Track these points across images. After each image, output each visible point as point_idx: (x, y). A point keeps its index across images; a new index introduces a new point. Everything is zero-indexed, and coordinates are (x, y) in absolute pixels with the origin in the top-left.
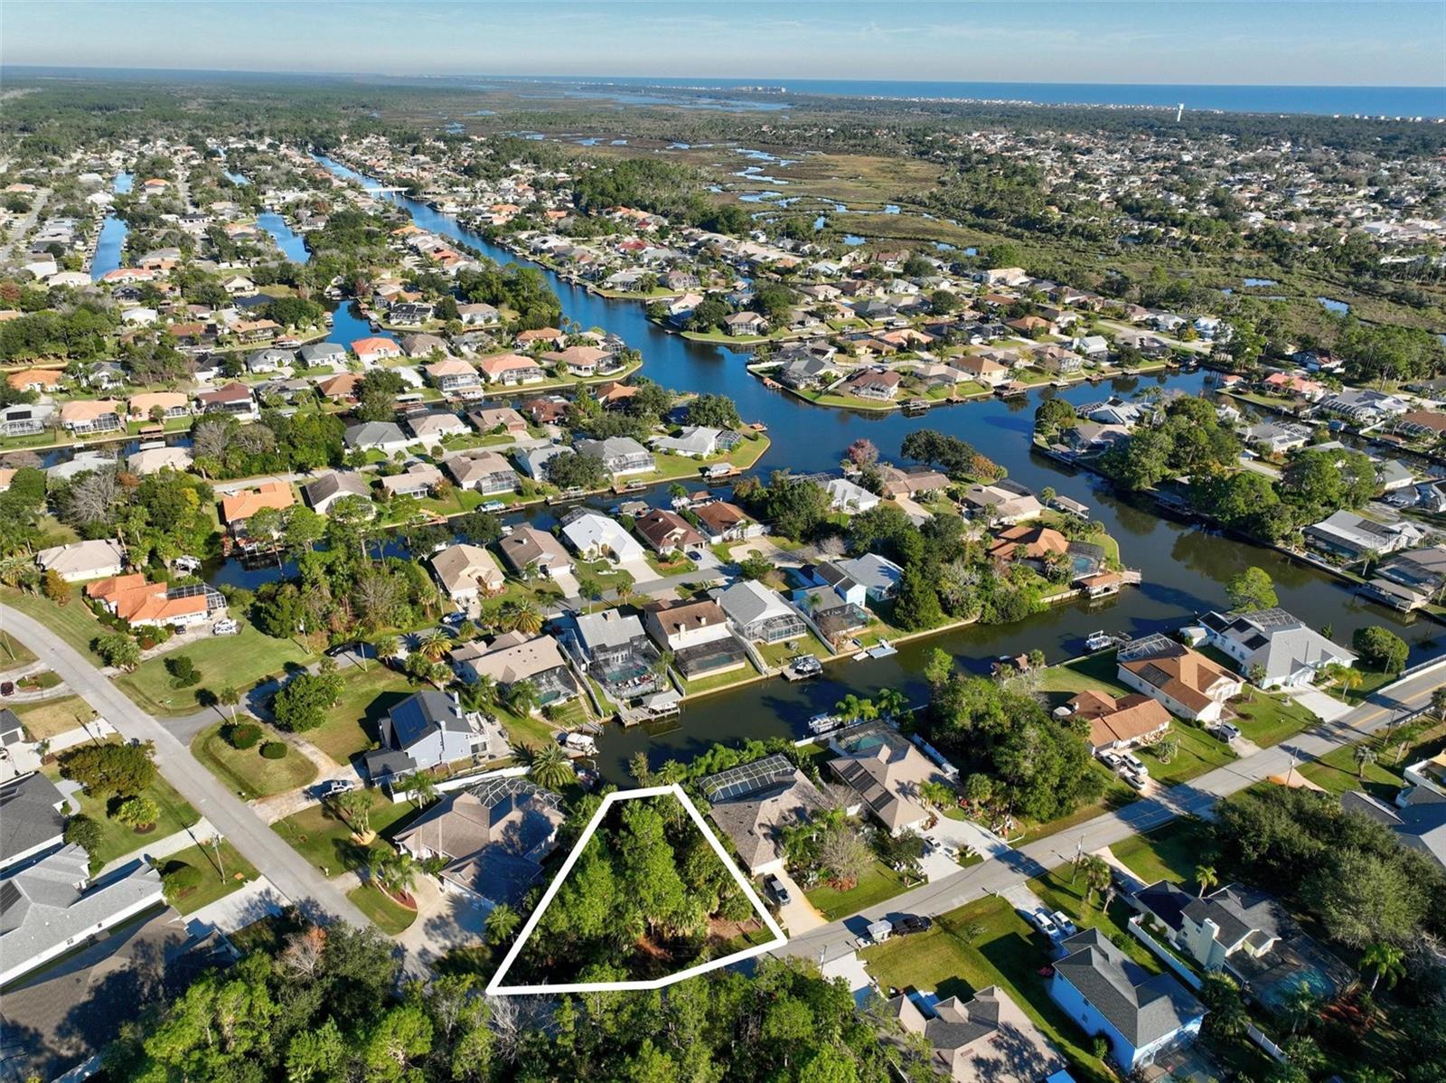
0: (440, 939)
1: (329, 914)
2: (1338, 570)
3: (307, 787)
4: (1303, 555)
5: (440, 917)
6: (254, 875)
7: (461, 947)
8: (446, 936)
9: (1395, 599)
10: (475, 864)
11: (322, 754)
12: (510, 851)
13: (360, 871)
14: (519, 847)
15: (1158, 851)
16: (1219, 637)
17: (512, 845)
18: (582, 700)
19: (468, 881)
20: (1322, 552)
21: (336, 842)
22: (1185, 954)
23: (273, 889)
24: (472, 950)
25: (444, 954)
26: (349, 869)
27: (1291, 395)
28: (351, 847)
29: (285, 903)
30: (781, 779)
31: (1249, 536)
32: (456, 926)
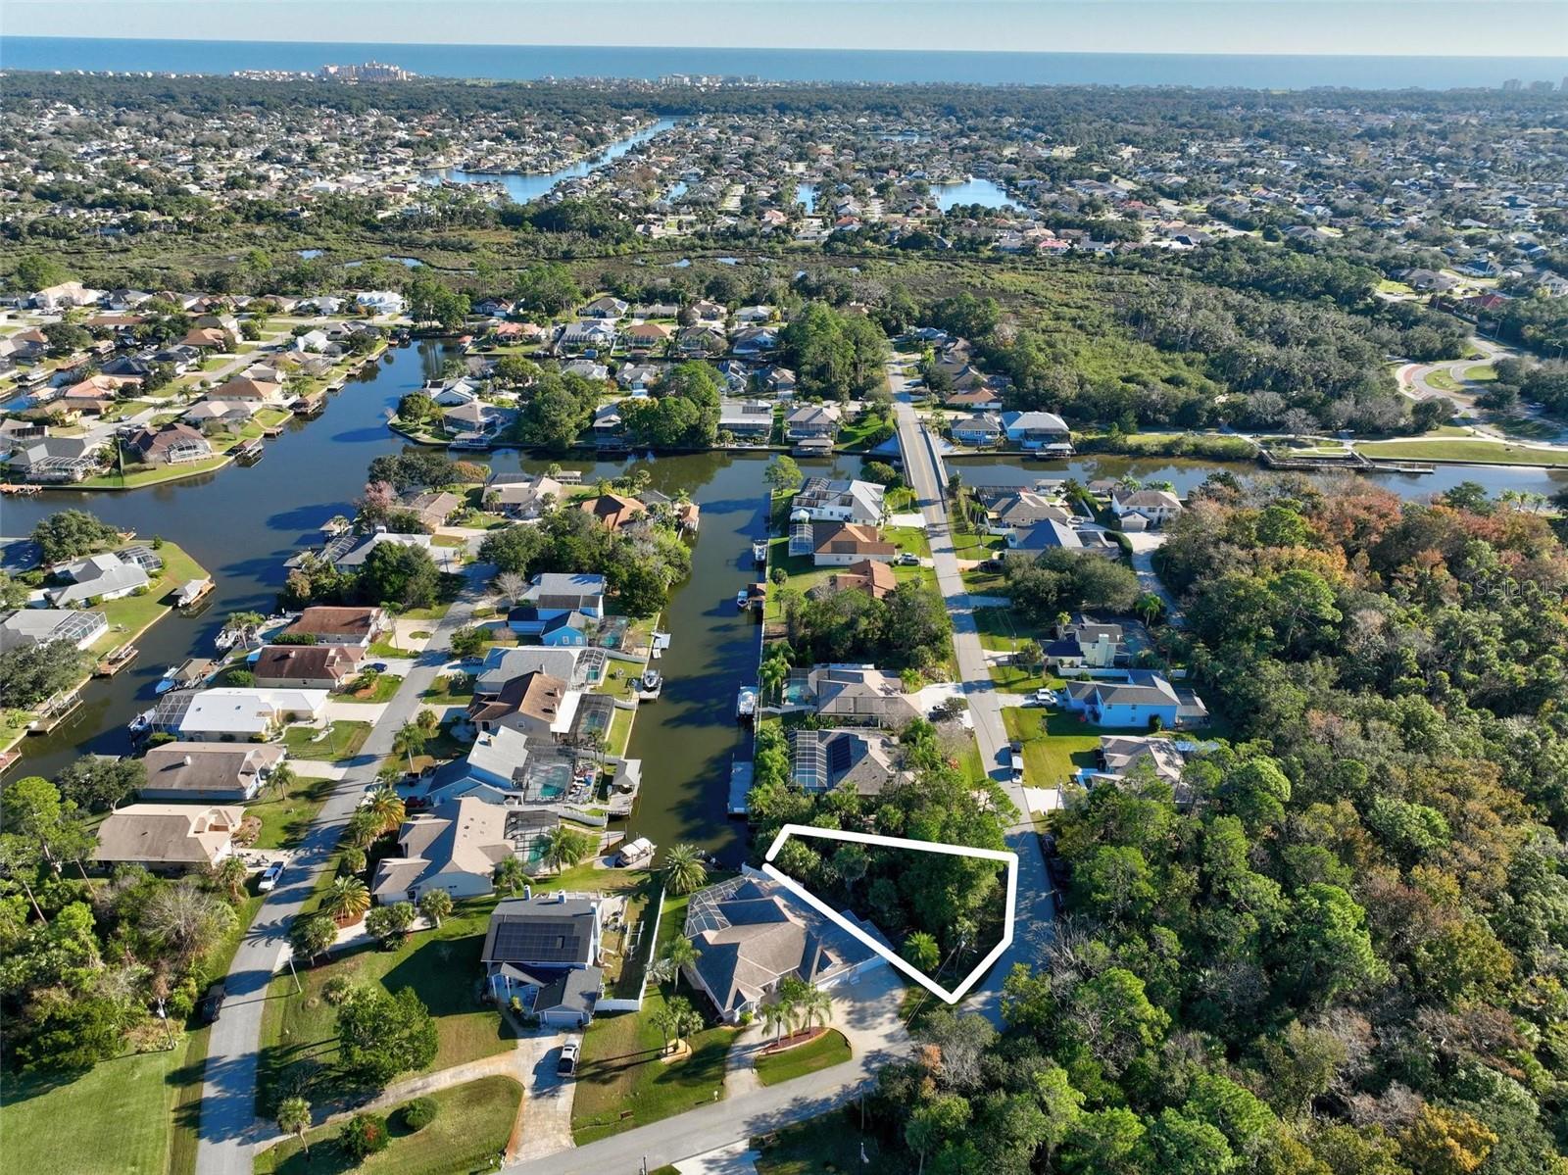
0: (880, 1020)
1: (786, 1106)
2: (765, 447)
3: (527, 1093)
4: (735, 446)
5: (849, 1013)
7: (901, 1006)
8: (880, 1015)
9: (816, 449)
11: (463, 1067)
13: (730, 1066)
16: (815, 510)
18: (567, 826)
20: (745, 439)
21: (663, 1079)
22: (1092, 666)
23: (709, 1156)
25: (901, 1022)
26: (723, 1076)
27: (534, 340)
28: (684, 1067)
29: (742, 1146)
31: (690, 446)
32: (868, 1004)
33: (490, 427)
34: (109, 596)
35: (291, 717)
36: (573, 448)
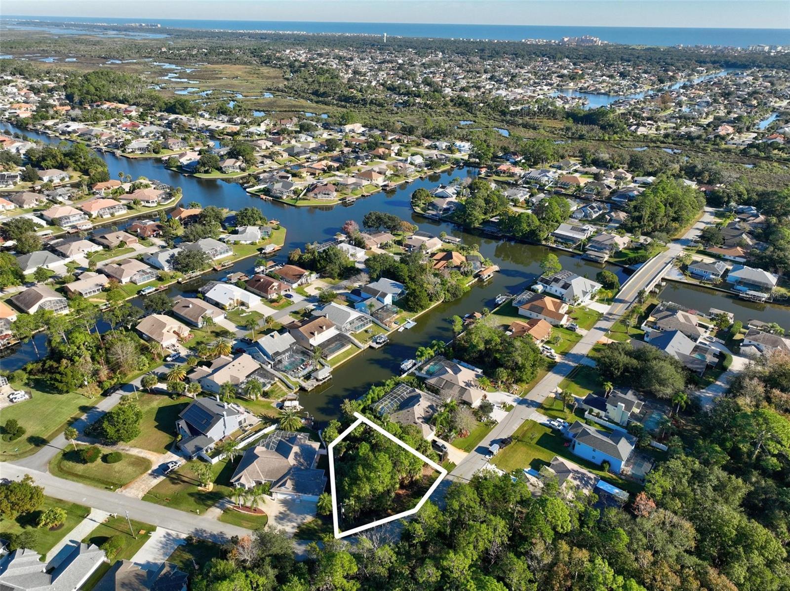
0: (289, 524)
1: (215, 533)
2: (571, 250)
3: (150, 472)
4: (554, 246)
5: (281, 513)
6: (153, 529)
7: (303, 524)
8: (291, 521)
9: (597, 258)
10: (290, 479)
11: (144, 451)
12: (302, 468)
13: (217, 505)
14: (305, 464)
15: (577, 383)
16: (548, 287)
17: (302, 465)
18: (278, 383)
19: (291, 489)
20: (562, 243)
21: (191, 495)
22: (611, 421)
23: (170, 532)
24: (310, 523)
25: (296, 530)
26: (210, 506)
27: (512, 175)
28: (203, 495)
29: (184, 536)
30: (411, 395)
31: (530, 241)
32: (293, 514)
33: (446, 210)
34: (243, 242)
35: (243, 304)
36: (475, 228)
